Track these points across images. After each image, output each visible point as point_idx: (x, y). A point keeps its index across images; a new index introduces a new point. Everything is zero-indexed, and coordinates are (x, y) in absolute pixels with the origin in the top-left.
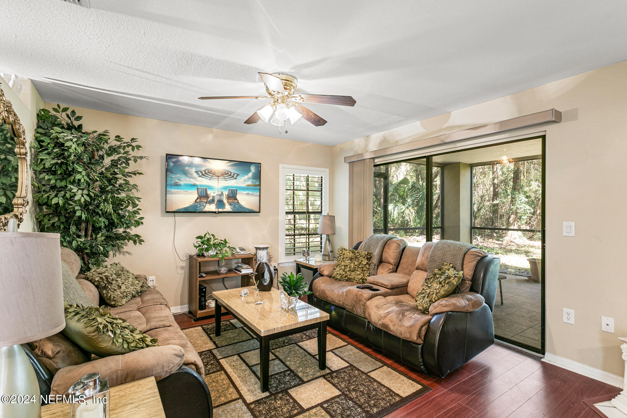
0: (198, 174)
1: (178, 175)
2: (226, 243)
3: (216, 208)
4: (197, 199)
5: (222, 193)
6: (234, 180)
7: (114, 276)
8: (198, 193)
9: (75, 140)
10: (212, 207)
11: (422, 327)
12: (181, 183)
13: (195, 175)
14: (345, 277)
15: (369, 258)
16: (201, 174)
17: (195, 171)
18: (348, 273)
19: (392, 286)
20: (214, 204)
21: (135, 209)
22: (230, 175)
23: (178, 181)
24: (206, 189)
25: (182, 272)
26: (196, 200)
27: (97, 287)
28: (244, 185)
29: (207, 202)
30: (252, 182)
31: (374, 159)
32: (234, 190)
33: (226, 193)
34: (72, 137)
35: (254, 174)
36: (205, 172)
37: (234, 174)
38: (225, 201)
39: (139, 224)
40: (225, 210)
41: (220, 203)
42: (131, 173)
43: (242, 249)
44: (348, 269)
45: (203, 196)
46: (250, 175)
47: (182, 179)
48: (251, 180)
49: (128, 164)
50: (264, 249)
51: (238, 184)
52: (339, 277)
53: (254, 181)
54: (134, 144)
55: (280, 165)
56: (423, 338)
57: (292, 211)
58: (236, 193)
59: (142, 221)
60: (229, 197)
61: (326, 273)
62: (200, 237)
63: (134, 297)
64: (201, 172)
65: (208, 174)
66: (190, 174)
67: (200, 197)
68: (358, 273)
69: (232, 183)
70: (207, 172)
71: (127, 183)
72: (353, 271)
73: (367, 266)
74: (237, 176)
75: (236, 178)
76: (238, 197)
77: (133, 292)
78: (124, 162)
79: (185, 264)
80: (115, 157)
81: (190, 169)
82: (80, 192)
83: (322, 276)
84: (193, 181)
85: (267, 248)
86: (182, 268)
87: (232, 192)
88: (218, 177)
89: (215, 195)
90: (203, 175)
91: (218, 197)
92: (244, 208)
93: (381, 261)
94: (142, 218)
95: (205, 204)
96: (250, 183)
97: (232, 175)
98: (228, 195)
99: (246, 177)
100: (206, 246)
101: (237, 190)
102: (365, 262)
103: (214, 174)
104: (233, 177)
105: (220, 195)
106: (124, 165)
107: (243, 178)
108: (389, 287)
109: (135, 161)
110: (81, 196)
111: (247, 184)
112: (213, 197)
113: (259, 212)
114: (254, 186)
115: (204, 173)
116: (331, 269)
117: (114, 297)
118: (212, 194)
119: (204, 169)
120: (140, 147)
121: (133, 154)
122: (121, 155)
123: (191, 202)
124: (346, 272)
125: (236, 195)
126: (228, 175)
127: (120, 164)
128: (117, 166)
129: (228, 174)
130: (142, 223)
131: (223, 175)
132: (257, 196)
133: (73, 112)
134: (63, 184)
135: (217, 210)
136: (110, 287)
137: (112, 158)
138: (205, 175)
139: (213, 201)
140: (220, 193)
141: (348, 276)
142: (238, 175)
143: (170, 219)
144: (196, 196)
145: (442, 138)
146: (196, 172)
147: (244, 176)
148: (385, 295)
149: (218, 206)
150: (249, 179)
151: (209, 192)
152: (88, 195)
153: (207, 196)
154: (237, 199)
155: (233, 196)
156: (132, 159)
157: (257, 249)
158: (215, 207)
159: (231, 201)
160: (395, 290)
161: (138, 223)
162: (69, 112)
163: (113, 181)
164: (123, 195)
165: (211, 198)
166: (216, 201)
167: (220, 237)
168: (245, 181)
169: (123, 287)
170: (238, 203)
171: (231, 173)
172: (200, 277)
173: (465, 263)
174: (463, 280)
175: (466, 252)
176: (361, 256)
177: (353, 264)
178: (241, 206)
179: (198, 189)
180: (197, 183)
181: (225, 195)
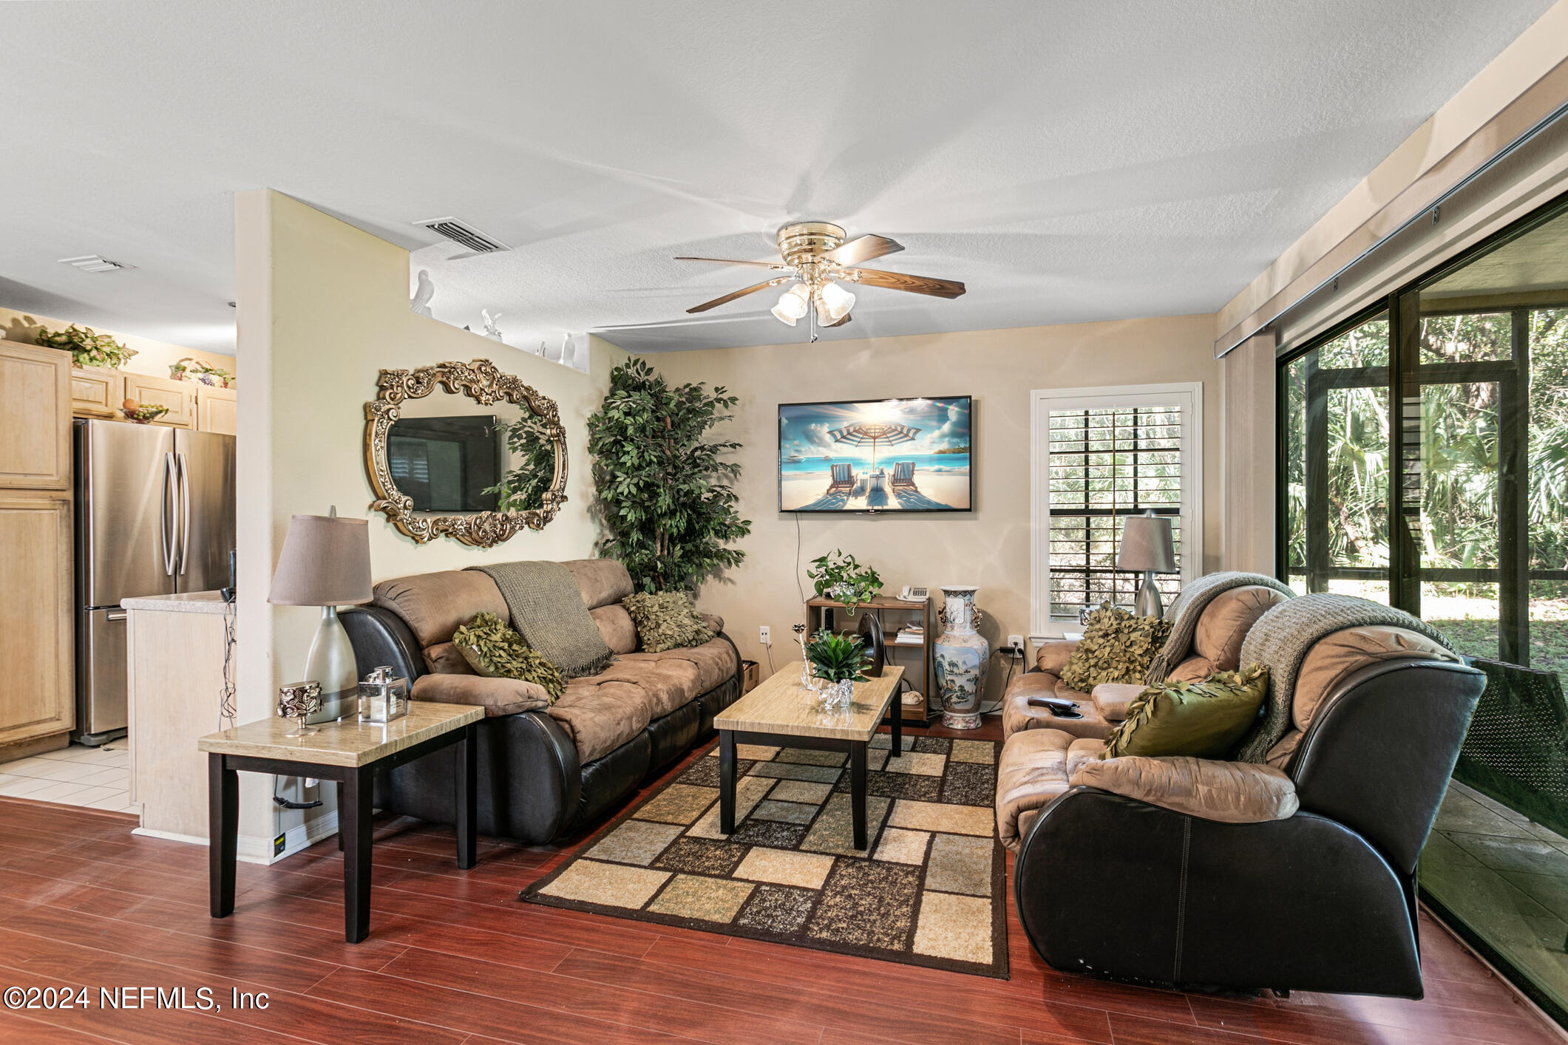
0: (834, 436)
1: (797, 443)
2: (876, 575)
3: (868, 505)
4: (831, 487)
5: (882, 473)
6: (909, 442)
7: (656, 608)
8: (833, 476)
10: (861, 503)
11: (1020, 810)
12: (802, 457)
13: (828, 438)
16: (839, 437)
17: (828, 430)
20: (864, 497)
22: (901, 432)
23: (796, 455)
24: (849, 467)
26: (828, 490)
27: (634, 620)
29: (850, 494)
30: (950, 443)
32: (908, 464)
33: (890, 471)
35: (954, 424)
36: (848, 431)
37: (909, 430)
38: (888, 489)
40: (885, 508)
41: (878, 493)
43: (913, 592)
45: (843, 480)
47: (803, 449)
48: (947, 439)
50: (956, 593)
51: (916, 450)
53: (955, 440)
55: (1034, 394)
57: (1082, 507)
58: (913, 471)
60: (895, 481)
61: (1048, 663)
62: (821, 560)
63: (678, 645)
64: (841, 432)
65: (855, 434)
66: (819, 438)
67: (836, 484)
69: (904, 450)
70: (851, 430)
73: (1145, 660)
74: (915, 433)
75: (913, 439)
76: (917, 479)
77: (678, 638)
81: (819, 429)
84: (821, 452)
85: (970, 593)
87: (903, 470)
88: (875, 438)
89: (867, 477)
90: (844, 437)
91: (874, 481)
92: (929, 502)
93: (1189, 651)
94: (749, 522)
95: (845, 498)
96: (944, 446)
97: (905, 432)
98: (894, 476)
99: (936, 433)
101: (914, 464)
103: (866, 434)
104: (907, 435)
105: (877, 477)
107: (929, 436)
108: (1107, 712)
111: (937, 450)
112: (863, 482)
113: (971, 510)
114: (954, 452)
115: (845, 433)
117: (649, 639)
118: (861, 476)
119: (846, 424)
123: (819, 495)
125: (913, 474)
126: (896, 432)
129: (896, 429)
130: (749, 531)
131: (884, 433)
135: (870, 508)
136: (646, 623)
138: (849, 437)
139: (861, 491)
140: (878, 473)
142: (918, 430)
144: (829, 482)
146: (830, 432)
147: (932, 432)
148: (1078, 733)
149: (871, 501)
150: (943, 436)
151: (855, 472)
153: (850, 481)
154: (913, 484)
155: (904, 477)
157: (947, 593)
158: (866, 502)
159: (900, 488)
161: (743, 531)
165: (859, 485)
166: (869, 490)
167: (866, 561)
168: (933, 442)
169: (664, 626)
170: (916, 491)
171: (904, 427)
174: (1291, 726)
175: (1327, 634)
176: (1135, 630)
177: (1108, 649)
178: (921, 499)
179: (832, 467)
180: (832, 455)
181: (887, 476)
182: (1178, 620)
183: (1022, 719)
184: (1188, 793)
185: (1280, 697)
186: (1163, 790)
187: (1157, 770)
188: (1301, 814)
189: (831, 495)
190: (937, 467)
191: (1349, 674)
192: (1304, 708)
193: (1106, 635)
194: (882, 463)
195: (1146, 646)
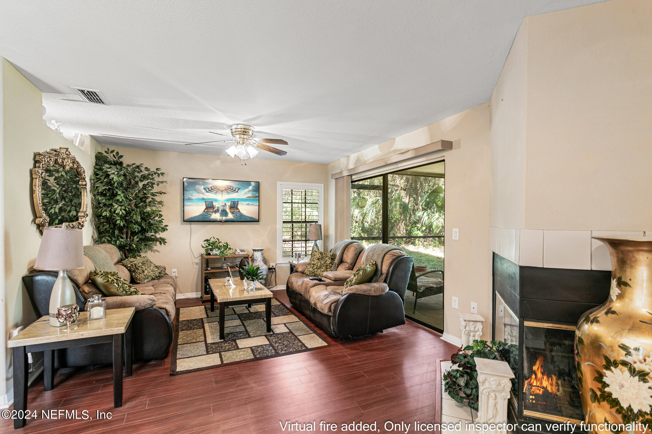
0: (206, 190)
1: (191, 192)
2: (228, 245)
3: (220, 216)
4: (205, 209)
5: (225, 204)
6: (236, 193)
7: (140, 264)
8: (206, 205)
9: (116, 173)
10: (217, 216)
11: (332, 304)
12: (193, 198)
13: (203, 191)
14: (313, 273)
15: (333, 258)
16: (208, 190)
17: (203, 188)
19: (335, 278)
20: (219, 213)
21: (160, 219)
22: (233, 189)
23: (191, 197)
24: (212, 202)
25: (196, 267)
26: (204, 210)
27: (129, 270)
28: (244, 197)
29: (213, 212)
30: (251, 194)
31: (351, 175)
32: (235, 201)
33: (228, 204)
34: (114, 172)
35: (253, 188)
36: (211, 188)
37: (236, 189)
38: (228, 210)
41: (224, 213)
42: (157, 193)
43: (242, 251)
44: (316, 267)
45: (210, 207)
46: (250, 188)
47: (194, 195)
48: (251, 192)
49: (153, 187)
51: (239, 196)
52: (308, 273)
53: (253, 193)
54: (159, 172)
55: (278, 182)
56: (333, 312)
57: (291, 220)
59: (166, 228)
60: (231, 207)
61: (300, 269)
62: (207, 241)
63: (153, 279)
64: (208, 189)
65: (214, 189)
66: (200, 191)
67: (207, 208)
69: (234, 196)
70: (213, 188)
71: (154, 200)
72: (319, 269)
73: (330, 265)
74: (238, 190)
75: (237, 192)
76: (239, 207)
77: (153, 276)
78: (150, 186)
79: (198, 261)
80: (145, 182)
81: (200, 187)
82: (120, 207)
83: (297, 272)
84: (201, 196)
86: (196, 264)
87: (234, 203)
88: (222, 191)
89: (220, 206)
90: (210, 191)
91: (222, 207)
93: (341, 261)
94: (166, 226)
95: (211, 213)
97: (234, 189)
98: (230, 205)
100: (211, 247)
101: (238, 201)
102: (328, 262)
103: (218, 190)
104: (235, 191)
105: (224, 206)
106: (150, 188)
107: (244, 191)
108: (333, 279)
109: (158, 185)
110: (120, 210)
111: (247, 196)
112: (218, 207)
113: (258, 221)
114: (253, 197)
115: (210, 189)
116: (304, 266)
117: (139, 278)
118: (217, 206)
119: (210, 186)
120: (163, 174)
121: (157, 179)
122: (149, 180)
123: (200, 212)
124: (314, 270)
125: (238, 205)
127: (148, 188)
128: (146, 189)
129: (230, 188)
130: (167, 230)
131: (226, 190)
132: (257, 205)
133: (117, 153)
134: (110, 202)
135: (221, 218)
136: (137, 271)
137: (143, 183)
138: (212, 190)
139: (217, 211)
140: (224, 204)
142: (239, 189)
143: (187, 227)
144: (204, 207)
145: (386, 160)
146: (205, 189)
147: (245, 190)
148: (327, 285)
149: (222, 215)
150: (249, 191)
151: (214, 204)
152: (125, 210)
153: (213, 207)
154: (238, 209)
155: (234, 206)
156: (156, 183)
157: (254, 250)
158: (219, 215)
159: (233, 210)
160: (338, 282)
161: (164, 229)
163: (144, 199)
164: (148, 209)
165: (216, 208)
166: (220, 211)
167: (223, 240)
168: (246, 193)
169: (146, 272)
170: (239, 212)
171: (233, 187)
172: (205, 270)
173: (384, 261)
174: (381, 274)
175: (387, 252)
176: (327, 257)
177: (319, 263)
178: (242, 215)
179: (206, 202)
180: (205, 197)
181: (227, 206)
182: (338, 253)
183: (313, 284)
184: (370, 290)
185: (379, 268)
186: (366, 291)
187: (364, 287)
188: (390, 291)
189: (205, 212)
190: (247, 203)
191: (394, 260)
192: (385, 269)
193: (319, 259)
194: (225, 201)
195: (331, 261)
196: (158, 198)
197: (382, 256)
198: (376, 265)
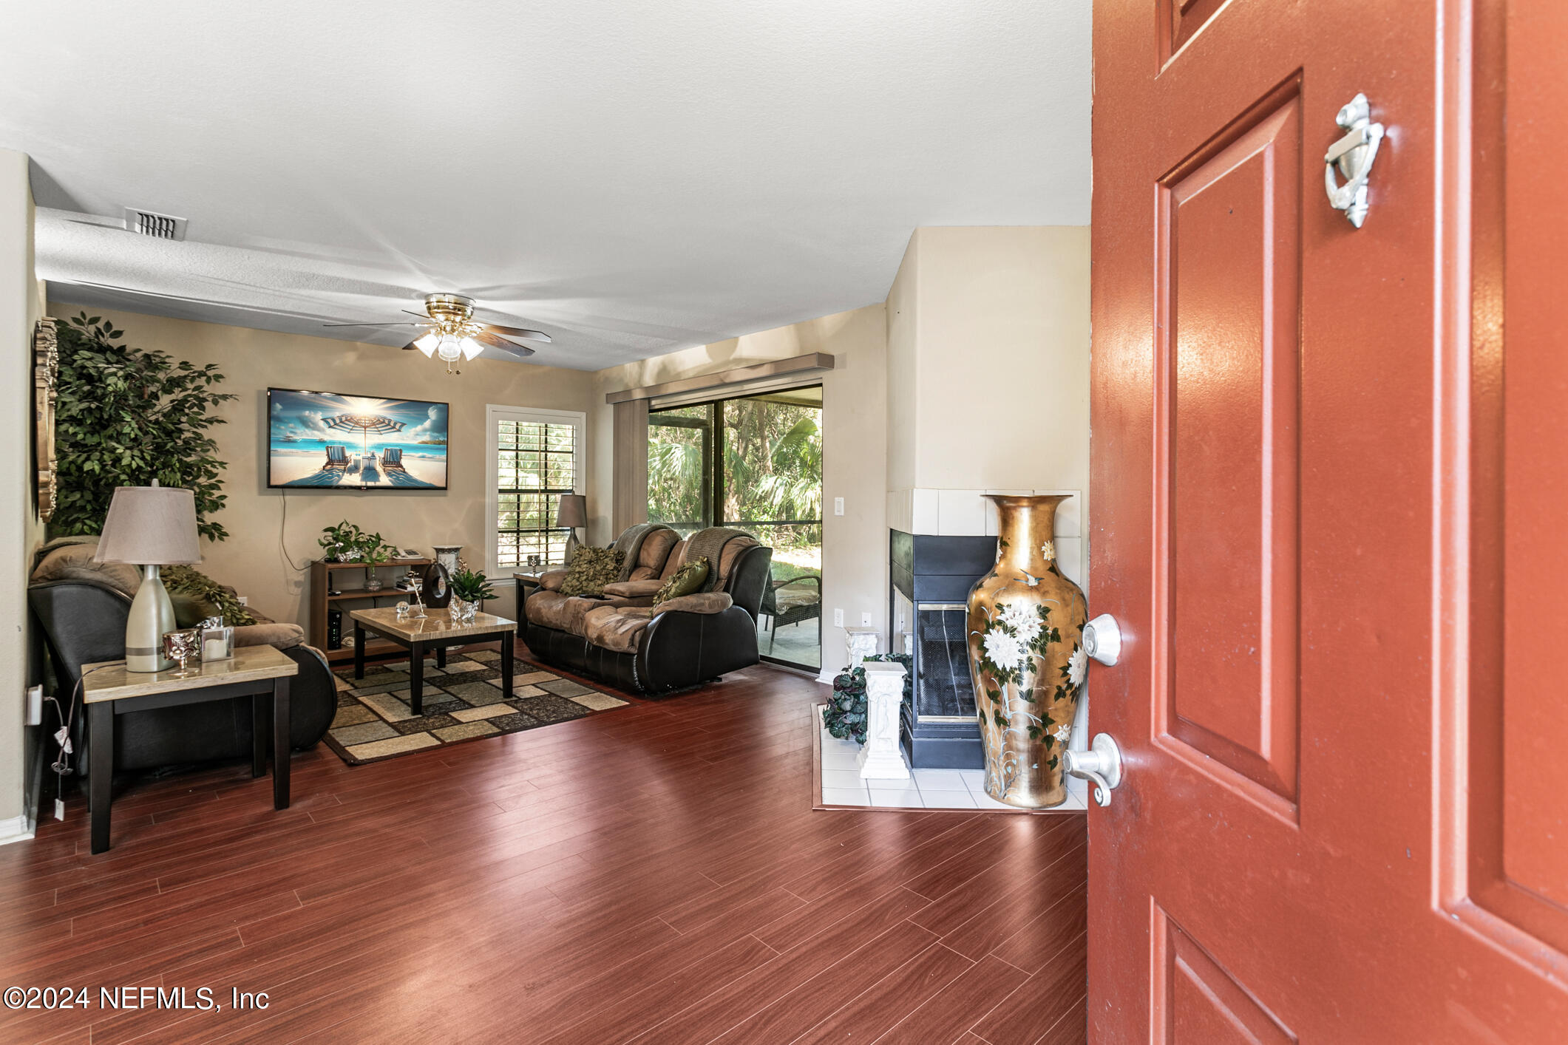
0: (328, 423)
1: (291, 425)
2: (380, 539)
3: (362, 480)
4: (327, 464)
5: (373, 455)
6: (396, 433)
8: (328, 455)
9: (121, 373)
10: (355, 479)
11: (636, 632)
12: (295, 437)
13: (322, 424)
14: (579, 590)
15: (619, 558)
16: (332, 424)
17: (321, 417)
18: (585, 584)
19: (631, 593)
20: (358, 474)
21: (213, 481)
22: (389, 425)
23: (292, 435)
24: (343, 448)
25: (297, 591)
26: (324, 467)
28: (415, 442)
29: (345, 470)
30: (431, 436)
31: (649, 399)
32: (396, 450)
33: (380, 455)
34: (114, 370)
35: (435, 422)
36: (341, 419)
37: (395, 424)
38: (379, 469)
39: (217, 508)
40: (378, 484)
41: (370, 472)
42: (205, 421)
43: (410, 552)
44: (585, 577)
45: (337, 459)
46: (427, 424)
47: (298, 431)
48: (428, 433)
49: (203, 408)
50: (450, 551)
51: (403, 440)
52: (569, 590)
53: (436, 434)
54: (210, 373)
55: (488, 407)
56: (637, 646)
57: (514, 488)
58: (401, 455)
59: (223, 502)
60: (386, 463)
61: (550, 584)
62: (331, 529)
64: (334, 420)
65: (347, 422)
66: (313, 423)
67: (330, 462)
68: (600, 582)
69: (392, 439)
70: (344, 419)
71: (199, 437)
72: (591, 581)
73: (615, 572)
74: (401, 427)
75: (399, 431)
76: (403, 462)
78: (195, 405)
79: (302, 576)
80: (178, 394)
81: (313, 415)
82: (128, 452)
83: (544, 589)
84: (317, 435)
85: (457, 550)
86: (297, 584)
87: (392, 454)
88: (365, 427)
89: (360, 458)
90: (336, 424)
91: (367, 461)
92: (416, 481)
93: (636, 565)
94: (224, 497)
95: (340, 474)
96: (427, 438)
97: (392, 424)
98: (384, 458)
99: (419, 428)
100: (342, 544)
101: (401, 451)
102: (610, 567)
103: (357, 423)
104: (394, 427)
105: (369, 459)
106: (195, 409)
107: (414, 429)
108: (627, 594)
109: (215, 403)
110: (130, 459)
111: (420, 441)
112: (357, 462)
113: (445, 489)
114: (433, 444)
115: (338, 421)
116: (560, 579)
118: (354, 457)
119: (338, 414)
120: (221, 377)
121: (209, 389)
122: (189, 392)
123: (314, 470)
124: (581, 583)
125: (401, 458)
126: (384, 424)
127: (190, 408)
128: (183, 410)
129: (384, 422)
130: (224, 505)
131: (374, 424)
132: (442, 461)
133: (108, 325)
134: (95, 439)
135: (364, 484)
137: (173, 397)
138: (341, 424)
139: (355, 469)
140: (369, 455)
141: (584, 589)
142: (403, 424)
143: (275, 500)
144: (325, 460)
145: (722, 375)
146: (324, 420)
147: (416, 427)
148: (617, 606)
149: (365, 477)
150: (425, 430)
151: (348, 453)
152: (143, 458)
153: (344, 460)
154: (401, 466)
155: (393, 460)
156: (210, 399)
157: (439, 551)
158: (360, 478)
159: (390, 468)
160: (636, 601)
161: (217, 505)
162: (101, 325)
163: (175, 435)
164: (192, 459)
165: (353, 463)
166: (362, 468)
167: (368, 530)
168: (417, 435)
170: (404, 472)
171: (390, 421)
172: (330, 595)
173: (723, 555)
174: (718, 579)
175: (728, 541)
176: (606, 557)
177: (592, 570)
178: (409, 478)
179: (327, 448)
180: (326, 438)
181: (378, 459)
182: (630, 550)
183: (588, 605)
184: (703, 604)
185: (715, 568)
186: (696, 606)
187: (692, 599)
188: (734, 607)
189: (327, 471)
190: (421, 454)
191: (739, 554)
192: (724, 569)
193: (590, 562)
194: (376, 447)
195: (614, 565)
196: (206, 433)
197: (720, 546)
198: (709, 563)
